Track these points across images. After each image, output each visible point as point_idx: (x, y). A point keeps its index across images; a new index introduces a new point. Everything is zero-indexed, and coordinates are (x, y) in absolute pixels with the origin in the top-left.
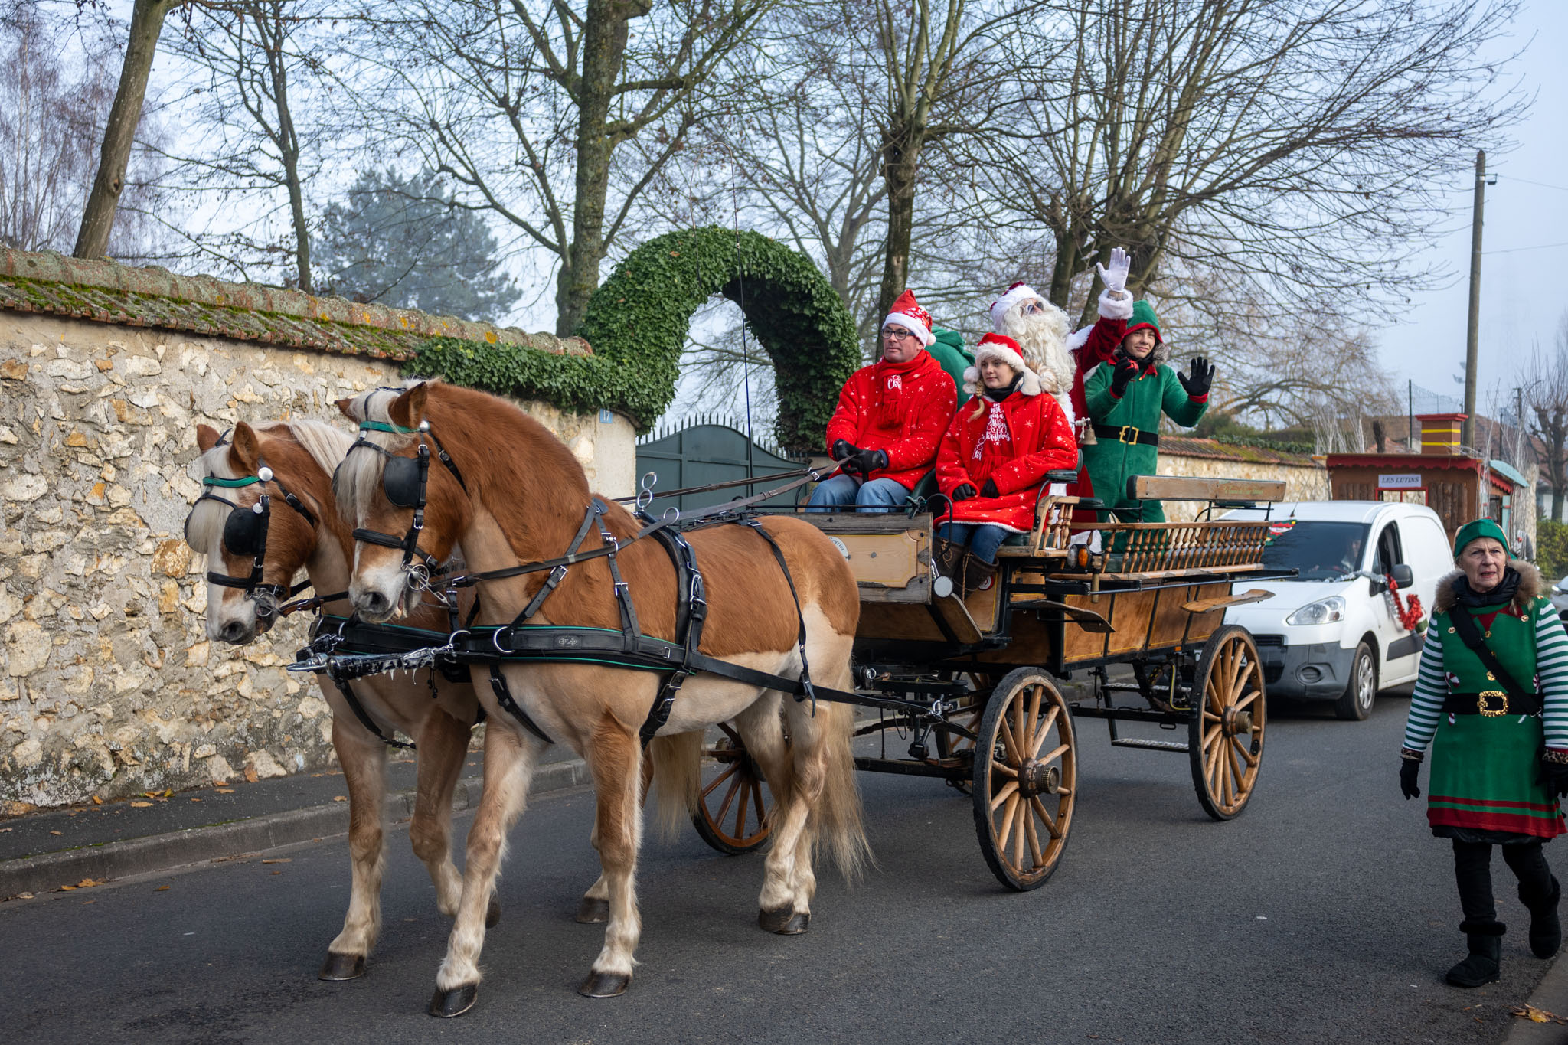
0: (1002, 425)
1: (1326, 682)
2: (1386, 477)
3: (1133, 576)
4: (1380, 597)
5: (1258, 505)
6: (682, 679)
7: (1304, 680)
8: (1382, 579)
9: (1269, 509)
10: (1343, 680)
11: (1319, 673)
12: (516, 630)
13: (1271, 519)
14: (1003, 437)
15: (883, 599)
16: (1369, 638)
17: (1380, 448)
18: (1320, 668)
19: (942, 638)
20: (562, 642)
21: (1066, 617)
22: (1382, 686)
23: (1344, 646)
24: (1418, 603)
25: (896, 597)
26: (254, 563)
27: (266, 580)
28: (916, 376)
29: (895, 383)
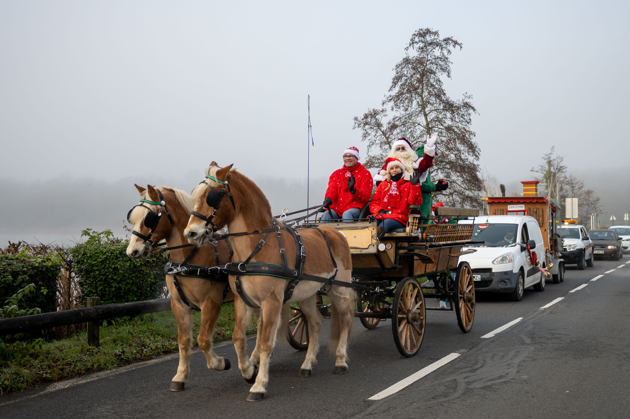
0: (396, 189)
1: (509, 286)
2: (511, 206)
3: (437, 243)
4: (524, 252)
5: (469, 218)
6: (298, 283)
7: (501, 286)
8: (525, 245)
9: (474, 219)
10: (514, 286)
11: (505, 282)
12: (247, 264)
13: (475, 223)
14: (395, 192)
15: (359, 253)
16: (522, 269)
17: (504, 194)
18: (506, 281)
19: (379, 266)
20: (263, 268)
21: (416, 257)
22: (525, 287)
23: (514, 272)
24: (536, 254)
25: (364, 252)
26: (150, 232)
27: (151, 239)
28: (357, 171)
29: (348, 175)
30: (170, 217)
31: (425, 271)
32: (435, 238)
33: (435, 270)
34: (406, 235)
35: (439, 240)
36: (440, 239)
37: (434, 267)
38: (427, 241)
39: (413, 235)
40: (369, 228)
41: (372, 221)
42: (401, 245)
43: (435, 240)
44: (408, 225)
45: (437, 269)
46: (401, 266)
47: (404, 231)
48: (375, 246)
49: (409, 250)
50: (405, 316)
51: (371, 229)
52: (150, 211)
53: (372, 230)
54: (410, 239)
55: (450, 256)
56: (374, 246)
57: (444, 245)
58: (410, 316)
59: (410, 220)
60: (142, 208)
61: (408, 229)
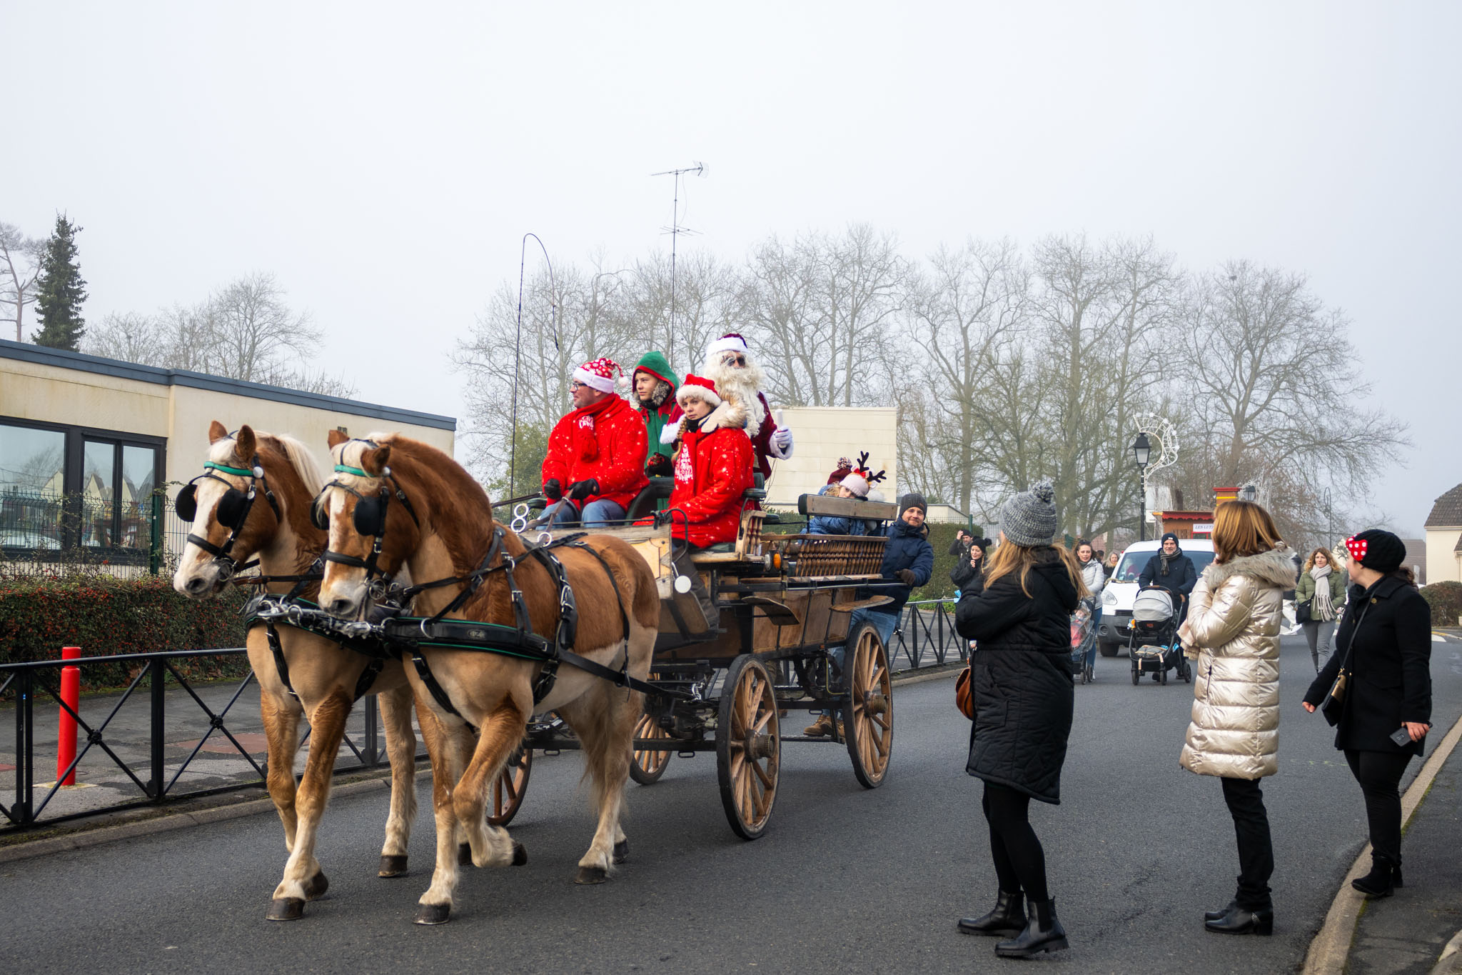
3: (805, 579)
19: (677, 630)
20: (474, 635)
21: (757, 610)
26: (230, 536)
27: (232, 553)
28: (608, 416)
29: (586, 422)
30: (273, 501)
31: (778, 646)
32: (801, 566)
33: (798, 643)
34: (735, 559)
35: (810, 572)
36: (811, 570)
37: (795, 636)
38: (784, 573)
39: (752, 557)
40: (653, 541)
41: (660, 525)
42: (723, 582)
43: (799, 573)
44: (741, 535)
45: (802, 642)
46: (724, 631)
47: (732, 550)
48: (668, 582)
49: (742, 594)
50: (740, 744)
51: (658, 542)
52: (228, 488)
53: (661, 545)
54: (743, 569)
55: (832, 610)
56: (664, 581)
57: (820, 584)
58: (753, 741)
59: (744, 524)
60: (212, 482)
61: (740, 544)
